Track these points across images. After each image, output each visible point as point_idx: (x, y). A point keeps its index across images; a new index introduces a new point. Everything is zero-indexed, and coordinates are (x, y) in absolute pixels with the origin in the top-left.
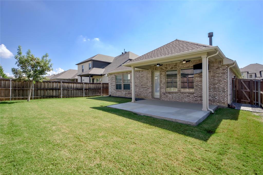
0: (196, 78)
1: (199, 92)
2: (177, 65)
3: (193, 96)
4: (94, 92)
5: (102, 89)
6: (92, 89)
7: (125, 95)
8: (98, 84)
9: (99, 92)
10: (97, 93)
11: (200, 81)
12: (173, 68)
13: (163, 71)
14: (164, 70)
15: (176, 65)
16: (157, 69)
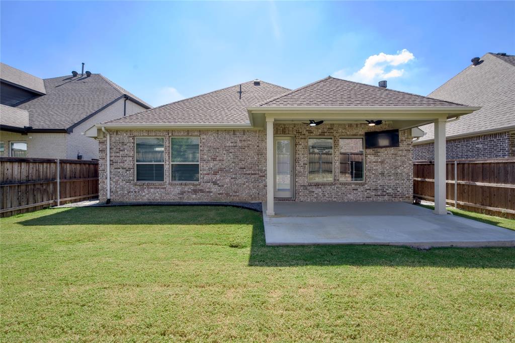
0: (369, 156)
2: (334, 129)
3: (362, 190)
4: (27, 192)
5: (58, 180)
6: (20, 183)
7: (181, 196)
8: (45, 165)
9: (48, 192)
10: (39, 196)
11: (375, 162)
12: (324, 132)
13: (301, 138)
14: (304, 135)
16: (287, 132)
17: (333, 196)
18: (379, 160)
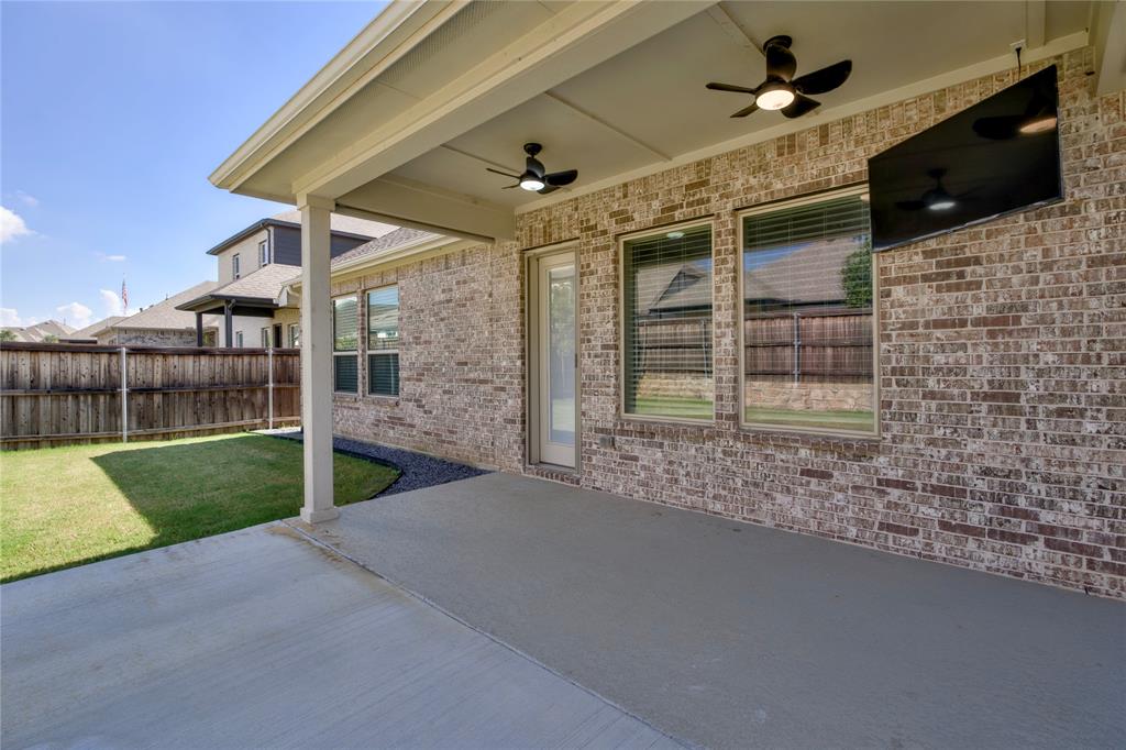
0: (898, 292)
1: (932, 442)
2: (713, 180)
3: (859, 481)
5: (271, 385)
6: (198, 388)
7: (376, 430)
9: (253, 404)
10: (234, 411)
11: (939, 324)
12: (673, 208)
13: (596, 249)
14: (604, 232)
15: (704, 183)
17: (710, 491)
18: (978, 311)
